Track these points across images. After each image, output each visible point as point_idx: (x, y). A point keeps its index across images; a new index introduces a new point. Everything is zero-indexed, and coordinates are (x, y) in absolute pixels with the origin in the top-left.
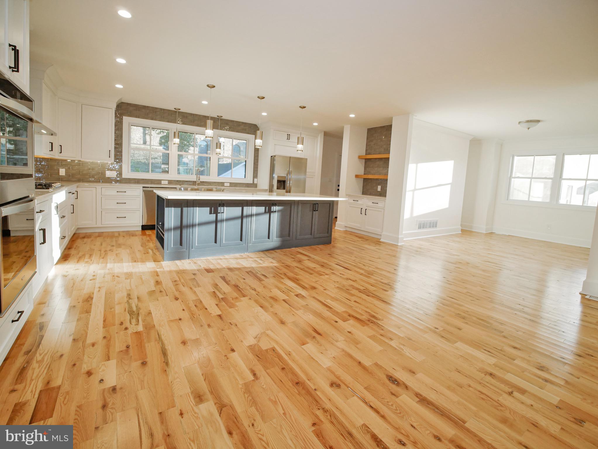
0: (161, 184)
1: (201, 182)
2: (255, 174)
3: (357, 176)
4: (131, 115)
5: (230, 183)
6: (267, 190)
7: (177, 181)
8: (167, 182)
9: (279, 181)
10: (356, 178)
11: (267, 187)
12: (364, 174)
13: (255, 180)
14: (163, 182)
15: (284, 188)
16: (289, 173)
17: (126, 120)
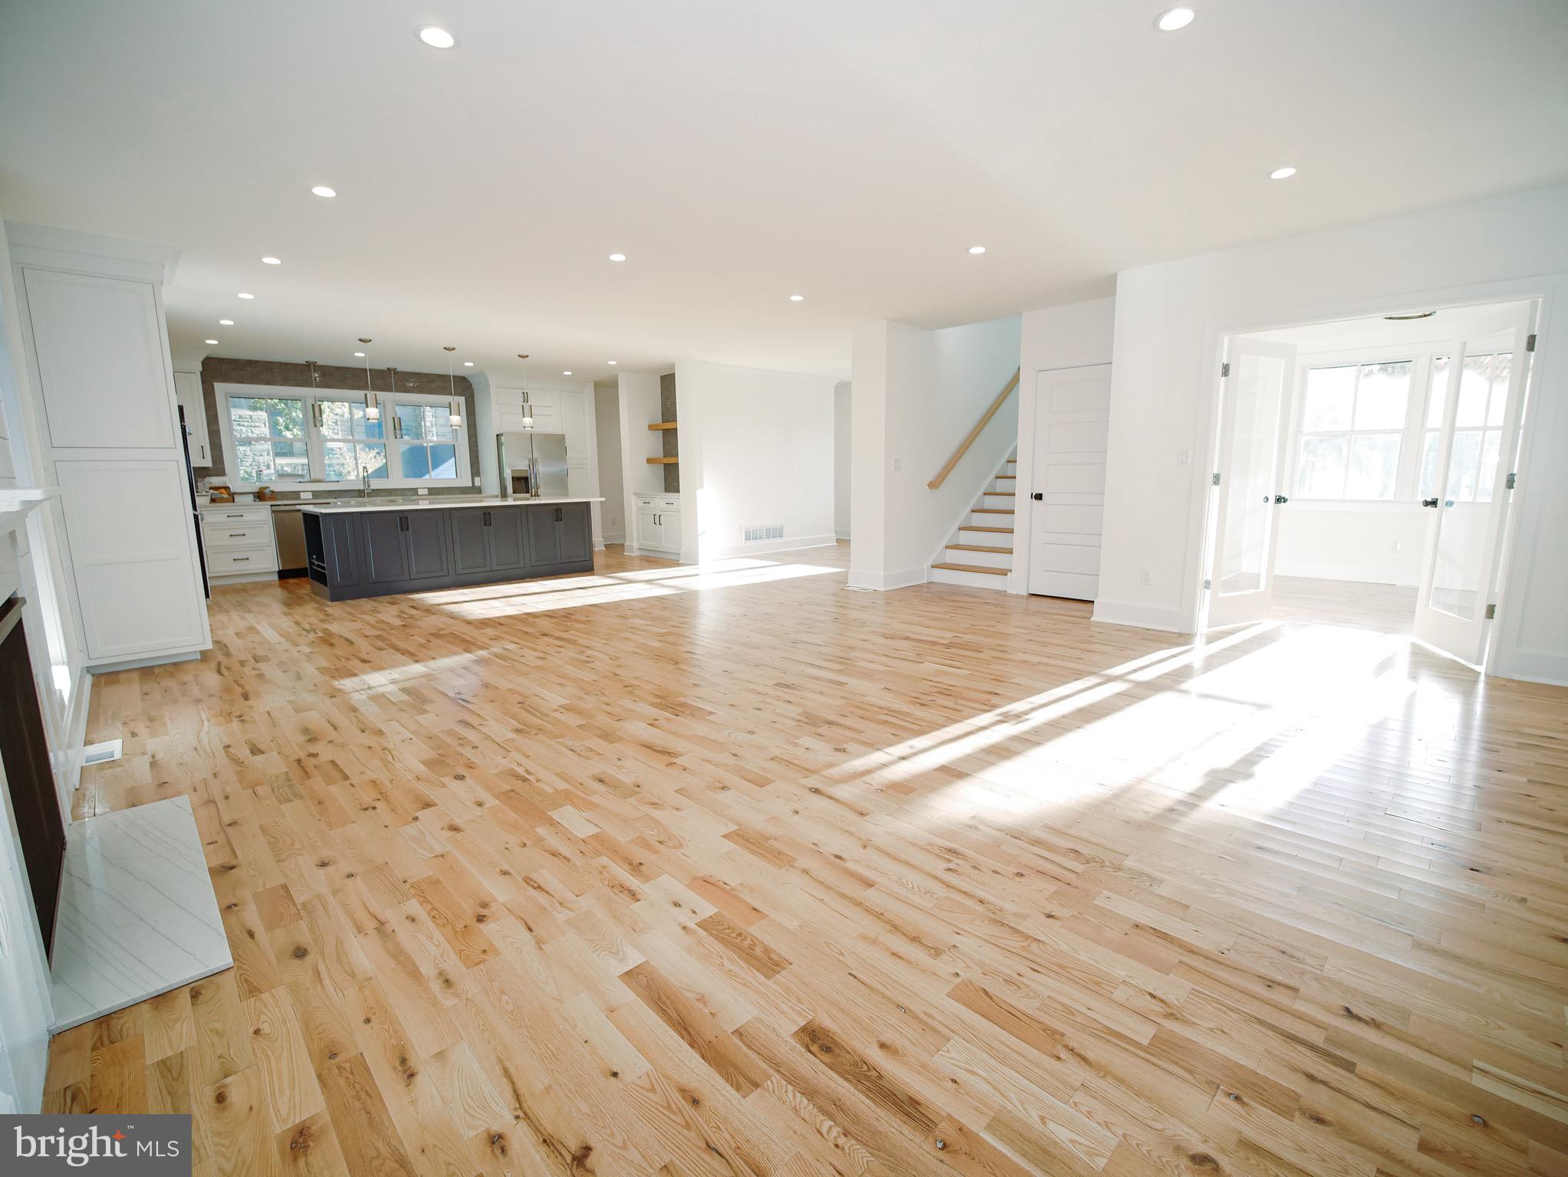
0: (299, 498)
1: (373, 490)
2: (476, 469)
3: (649, 461)
4: (227, 379)
5: (429, 489)
6: (497, 496)
7: (329, 491)
8: (310, 495)
9: (515, 479)
10: (652, 465)
11: (497, 491)
12: (664, 457)
13: (477, 479)
14: (303, 496)
15: (527, 492)
16: (533, 462)
17: (220, 388)
